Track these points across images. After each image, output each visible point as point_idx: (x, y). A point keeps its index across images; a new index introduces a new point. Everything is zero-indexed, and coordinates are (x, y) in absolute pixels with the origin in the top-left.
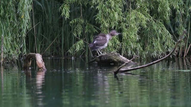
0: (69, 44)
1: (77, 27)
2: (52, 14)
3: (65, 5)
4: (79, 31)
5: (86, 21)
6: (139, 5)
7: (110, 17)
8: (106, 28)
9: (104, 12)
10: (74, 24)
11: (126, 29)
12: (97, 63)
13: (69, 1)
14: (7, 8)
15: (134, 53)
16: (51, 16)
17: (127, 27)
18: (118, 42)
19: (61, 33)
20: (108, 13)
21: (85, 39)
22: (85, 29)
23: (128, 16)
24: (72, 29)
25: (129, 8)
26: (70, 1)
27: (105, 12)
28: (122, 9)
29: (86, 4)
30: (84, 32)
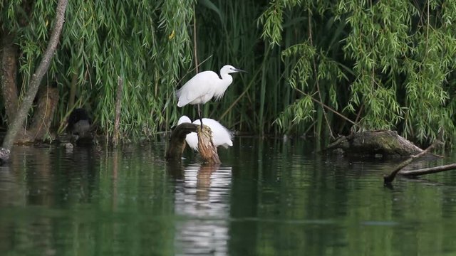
0: (278, 104)
1: (299, 65)
2: (240, 32)
3: (272, 12)
4: (302, 75)
5: (322, 52)
6: (450, 19)
7: (378, 45)
8: (368, 70)
9: (364, 33)
10: (292, 57)
11: (416, 75)
12: (342, 151)
13: (282, 4)
14: (135, 13)
15: (432, 132)
16: (236, 34)
17: (418, 69)
18: (395, 106)
19: (259, 77)
20: (375, 33)
21: (318, 94)
22: (317, 71)
23: (422, 44)
24: (287, 69)
25: (424, 24)
26: (283, 2)
27: (368, 32)
28: (409, 26)
29: (323, 11)
30: (314, 77)
